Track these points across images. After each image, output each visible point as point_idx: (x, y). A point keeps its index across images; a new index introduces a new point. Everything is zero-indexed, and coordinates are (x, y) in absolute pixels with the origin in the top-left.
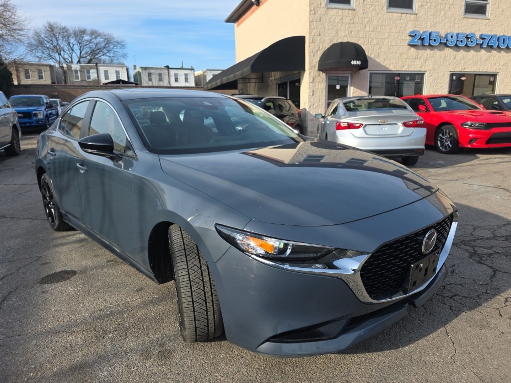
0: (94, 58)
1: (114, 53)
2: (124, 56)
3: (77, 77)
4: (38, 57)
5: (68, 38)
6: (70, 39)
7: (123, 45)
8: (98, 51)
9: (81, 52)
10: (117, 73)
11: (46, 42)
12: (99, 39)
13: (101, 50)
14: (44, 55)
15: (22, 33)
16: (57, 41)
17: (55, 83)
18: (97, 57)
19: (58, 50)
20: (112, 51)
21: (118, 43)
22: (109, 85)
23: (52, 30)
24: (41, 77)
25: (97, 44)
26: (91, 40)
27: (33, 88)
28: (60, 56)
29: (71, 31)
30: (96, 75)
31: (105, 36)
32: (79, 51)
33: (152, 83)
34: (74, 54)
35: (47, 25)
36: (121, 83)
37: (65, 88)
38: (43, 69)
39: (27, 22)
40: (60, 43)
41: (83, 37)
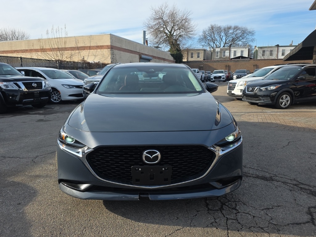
0: (233, 43)
1: (246, 39)
2: (253, 40)
3: (217, 56)
4: (202, 45)
5: (220, 32)
6: (221, 33)
7: (253, 34)
8: (237, 39)
9: (226, 40)
10: (242, 52)
11: (208, 36)
12: (239, 31)
13: (238, 38)
14: (206, 44)
15: (191, 33)
16: (214, 35)
17: (205, 60)
18: (235, 42)
19: (213, 40)
20: (245, 38)
21: (250, 32)
22: (233, 60)
23: (213, 29)
24: (198, 57)
25: (236, 35)
26: (233, 32)
27: (191, 63)
28: (214, 44)
29: (223, 28)
30: (229, 54)
31: (242, 29)
32: (225, 40)
33: (264, 57)
34: (222, 42)
35: (210, 26)
36: (241, 58)
37: (207, 62)
38: (200, 52)
39: (195, 27)
40: (215, 36)
41: (229, 31)
